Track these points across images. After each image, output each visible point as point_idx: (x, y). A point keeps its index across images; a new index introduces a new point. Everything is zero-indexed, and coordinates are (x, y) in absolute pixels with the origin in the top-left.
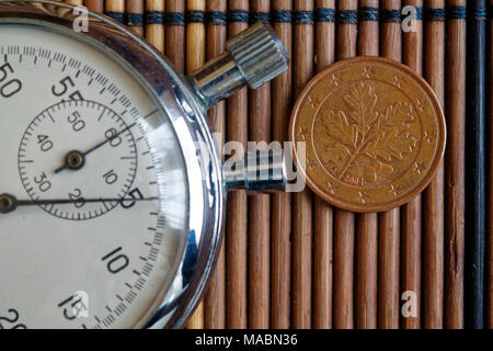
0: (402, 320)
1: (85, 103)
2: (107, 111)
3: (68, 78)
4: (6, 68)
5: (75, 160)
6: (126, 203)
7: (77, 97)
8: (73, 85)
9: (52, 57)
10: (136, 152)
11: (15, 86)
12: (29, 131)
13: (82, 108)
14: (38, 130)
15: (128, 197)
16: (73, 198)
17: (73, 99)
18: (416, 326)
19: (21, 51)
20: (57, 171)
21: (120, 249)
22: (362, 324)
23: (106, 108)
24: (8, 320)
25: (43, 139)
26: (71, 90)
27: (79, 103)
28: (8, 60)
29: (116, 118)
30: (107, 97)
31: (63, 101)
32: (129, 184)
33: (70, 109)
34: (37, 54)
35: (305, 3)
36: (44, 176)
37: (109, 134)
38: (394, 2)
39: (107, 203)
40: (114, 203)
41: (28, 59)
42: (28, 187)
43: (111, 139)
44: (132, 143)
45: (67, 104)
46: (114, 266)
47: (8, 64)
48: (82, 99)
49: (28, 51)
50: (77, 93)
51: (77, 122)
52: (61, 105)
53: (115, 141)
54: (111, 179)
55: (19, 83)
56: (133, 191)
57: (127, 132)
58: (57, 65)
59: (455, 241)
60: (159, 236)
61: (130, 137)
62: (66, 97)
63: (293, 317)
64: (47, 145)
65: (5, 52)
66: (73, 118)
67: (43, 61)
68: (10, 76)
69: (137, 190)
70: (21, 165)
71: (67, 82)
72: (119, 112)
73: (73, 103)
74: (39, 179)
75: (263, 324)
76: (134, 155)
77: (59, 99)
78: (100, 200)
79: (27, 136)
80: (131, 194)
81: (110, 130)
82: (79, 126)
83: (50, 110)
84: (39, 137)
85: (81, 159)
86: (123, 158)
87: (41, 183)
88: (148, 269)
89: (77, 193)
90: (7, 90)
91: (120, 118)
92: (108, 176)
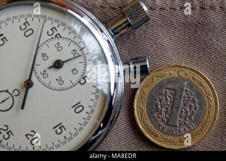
1: (62, 39)
2: (72, 42)
3: (54, 28)
4: (26, 24)
5: (59, 64)
6: (82, 82)
7: (58, 36)
8: (56, 31)
9: (46, 18)
10: (85, 59)
11: (30, 32)
13: (61, 41)
14: (40, 51)
19: (33, 16)
20: (50, 68)
21: (80, 103)
23: (71, 40)
24: (31, 135)
25: (44, 55)
26: (56, 33)
27: (59, 38)
28: (27, 20)
29: (76, 45)
31: (52, 38)
32: (83, 74)
33: (55, 41)
36: (45, 71)
37: (74, 52)
39: (74, 83)
42: (38, 77)
44: (84, 56)
45: (54, 39)
46: (78, 110)
47: (27, 22)
48: (61, 37)
49: (36, 16)
50: (59, 34)
51: (59, 47)
52: (52, 40)
53: (76, 55)
54: (75, 72)
55: (33, 30)
57: (81, 51)
60: (97, 96)
61: (83, 53)
62: (53, 36)
64: (46, 58)
65: (26, 16)
66: (57, 45)
68: (28, 27)
69: (86, 76)
70: (35, 67)
71: (54, 29)
72: (77, 42)
73: (57, 39)
74: (43, 73)
76: (85, 61)
77: (50, 37)
80: (84, 78)
81: (74, 50)
82: (60, 49)
83: (47, 42)
84: (42, 54)
85: (61, 63)
86: (80, 63)
87: (44, 75)
88: (92, 111)
89: (60, 79)
90: (27, 34)
91: (78, 45)
92: (73, 70)
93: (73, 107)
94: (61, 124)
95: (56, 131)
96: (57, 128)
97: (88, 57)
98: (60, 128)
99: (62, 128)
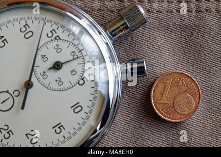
1: (61, 41)
2: (71, 44)
3: (54, 30)
4: (26, 26)
5: (58, 65)
6: (80, 83)
7: (58, 38)
8: (56, 33)
9: (46, 21)
10: (84, 61)
11: (30, 34)
13: (61, 43)
14: (40, 53)
15: (81, 81)
17: (56, 39)
19: (33, 19)
21: (79, 103)
23: (70, 42)
24: (31, 135)
26: (55, 35)
27: (59, 40)
28: (27, 23)
29: (75, 47)
31: (52, 40)
33: (55, 43)
36: (44, 73)
37: (73, 54)
42: (38, 78)
44: (82, 57)
45: (54, 41)
46: (76, 110)
47: (27, 25)
48: (60, 39)
49: (36, 18)
50: (58, 36)
51: (58, 49)
52: (51, 42)
53: (75, 57)
54: (74, 73)
55: (33, 33)
57: (80, 53)
60: (95, 97)
61: (81, 55)
62: (53, 38)
64: (45, 59)
65: (26, 19)
66: (56, 47)
68: (28, 30)
70: (35, 68)
71: (53, 32)
72: (76, 44)
73: (56, 40)
74: (42, 74)
77: (50, 39)
80: (82, 79)
81: (73, 52)
83: (46, 44)
84: (42, 56)
85: (61, 65)
86: (79, 64)
87: (43, 76)
89: (59, 80)
90: (27, 36)
91: (77, 47)
92: (72, 72)
93: (72, 107)
94: (60, 123)
95: (56, 130)
96: (57, 128)
97: (87, 59)
98: (59, 128)
99: (61, 128)
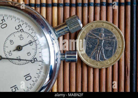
0: (113, 89)
1: (24, 32)
3: (20, 25)
4: (3, 20)
5: (19, 48)
6: (32, 62)
7: (22, 30)
8: (21, 27)
9: (16, 19)
11: (5, 25)
12: (8, 38)
13: (23, 34)
14: (10, 39)
15: (33, 60)
16: (18, 59)
18: (116, 91)
19: (8, 16)
20: (14, 51)
21: (29, 74)
22: (101, 90)
23: (30, 34)
25: (11, 41)
27: (22, 32)
30: (30, 32)
31: (18, 31)
32: (34, 56)
33: (20, 33)
34: (12, 17)
35: (85, 1)
36: (10, 51)
37: (30, 42)
38: (110, 1)
39: (27, 61)
40: (29, 61)
41: (10, 18)
42: (6, 54)
43: (30, 43)
44: (36, 45)
45: (19, 32)
46: (27, 79)
47: (4, 19)
48: (23, 31)
49: (10, 16)
50: (22, 29)
51: (21, 38)
52: (17, 32)
53: (31, 44)
54: (29, 54)
55: (7, 25)
56: (35, 58)
57: (35, 42)
58: (18, 21)
59: (127, 67)
60: (40, 72)
61: (35, 43)
62: (19, 30)
63: (82, 89)
64: (12, 43)
65: (4, 16)
66: (20, 36)
67: (14, 19)
68: (4, 23)
69: (36, 58)
70: (5, 48)
71: (20, 26)
72: (33, 36)
73: (21, 32)
74: (9, 52)
75: (74, 90)
76: (36, 48)
77: (17, 31)
78: (25, 60)
79: (7, 40)
80: (34, 59)
81: (30, 41)
82: (22, 38)
83: (14, 33)
84: (10, 40)
85: (21, 48)
86: (33, 49)
87: (9, 53)
88: (36, 81)
90: (3, 27)
91: (33, 38)
92: (28, 53)
93: (24, 76)
94: (16, 86)
95: (12, 90)
96: (13, 88)
97: (38, 46)
98: (15, 88)
99: (16, 88)
